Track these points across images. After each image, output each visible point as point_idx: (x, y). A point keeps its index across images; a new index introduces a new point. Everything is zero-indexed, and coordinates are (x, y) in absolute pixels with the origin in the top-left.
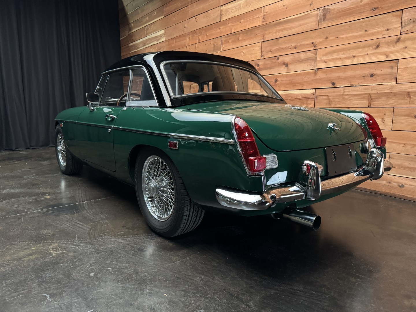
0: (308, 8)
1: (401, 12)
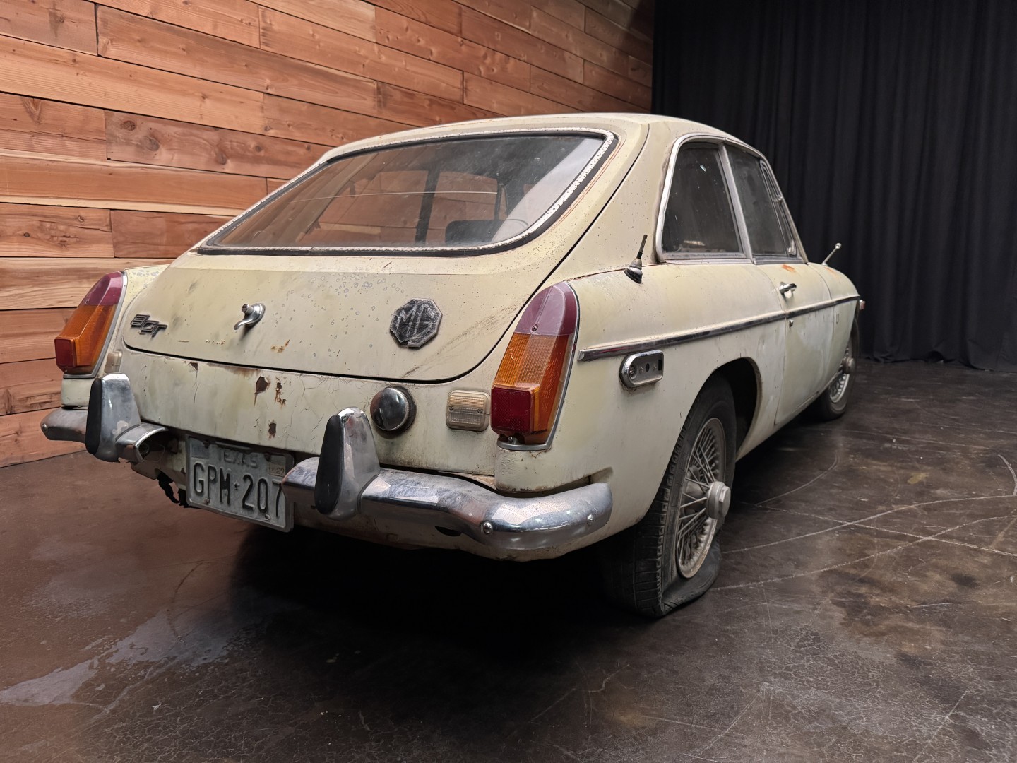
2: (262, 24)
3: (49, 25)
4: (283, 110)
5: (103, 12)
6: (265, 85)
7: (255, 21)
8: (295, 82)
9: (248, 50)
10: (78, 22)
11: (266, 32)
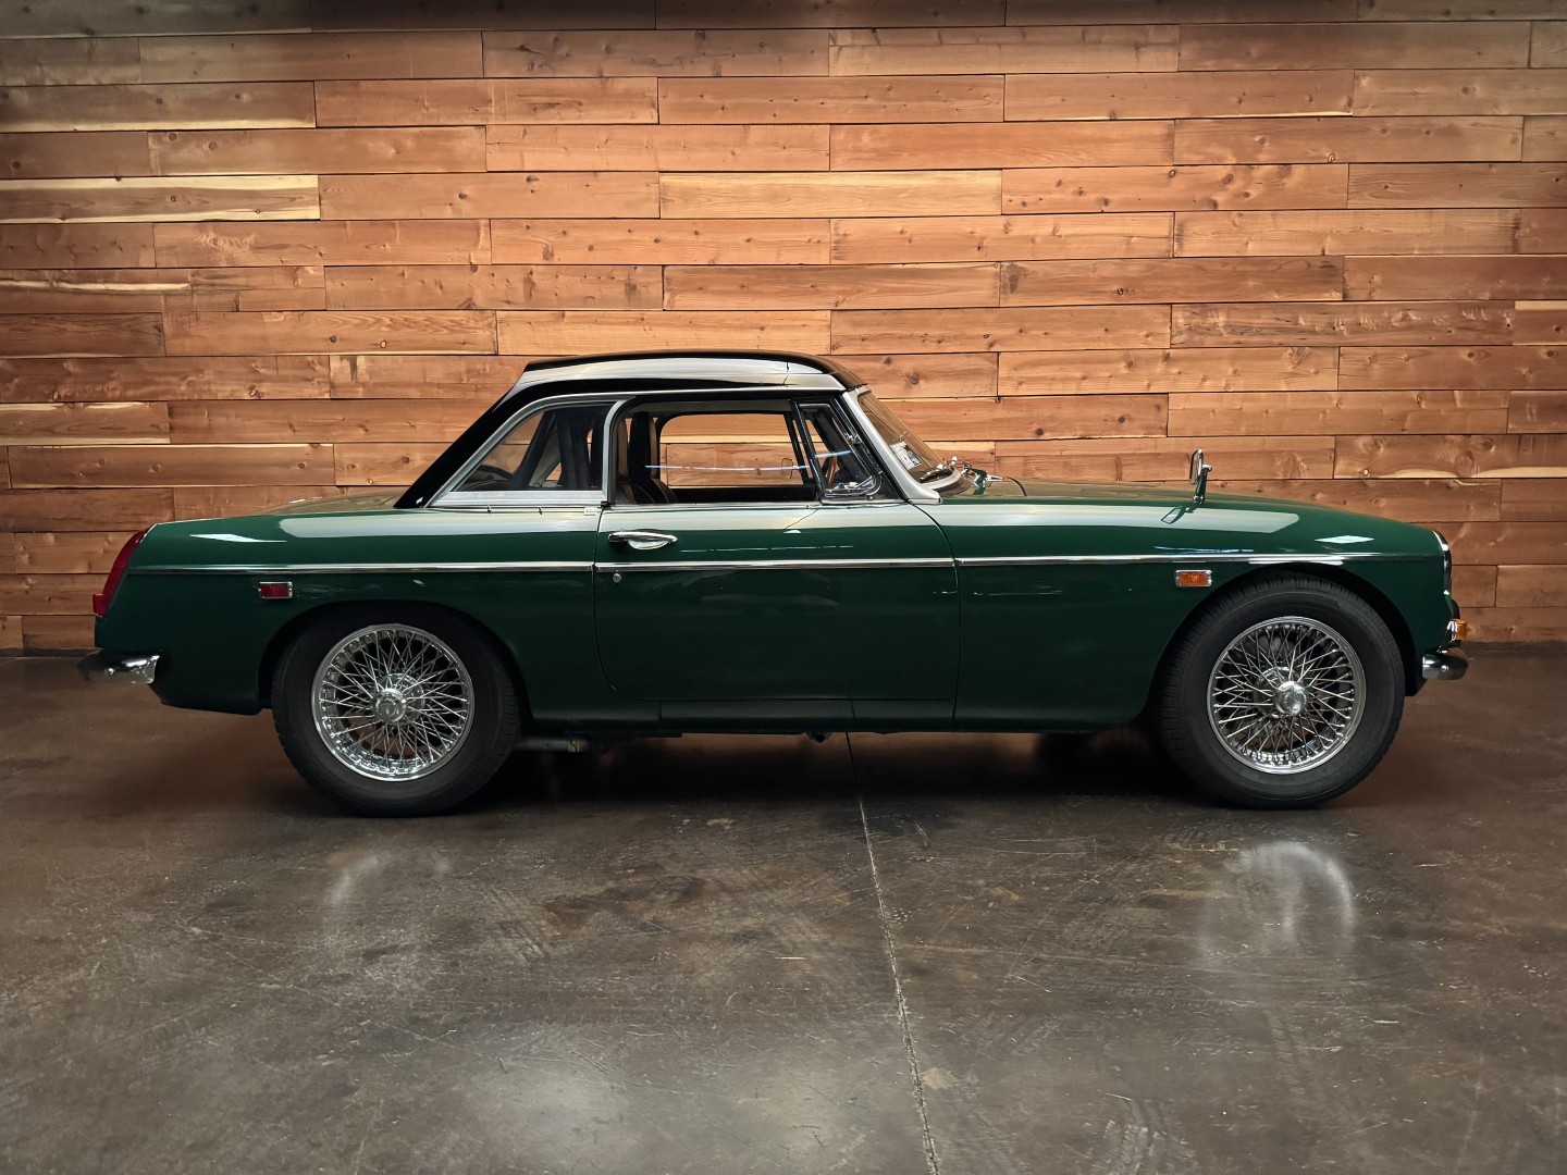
0: (975, 255)
1: (1168, 308)
2: (837, 238)
3: (624, 296)
4: (856, 324)
5: (670, 271)
6: (833, 300)
7: (825, 237)
8: (875, 290)
9: (815, 269)
10: (646, 285)
11: (837, 247)
